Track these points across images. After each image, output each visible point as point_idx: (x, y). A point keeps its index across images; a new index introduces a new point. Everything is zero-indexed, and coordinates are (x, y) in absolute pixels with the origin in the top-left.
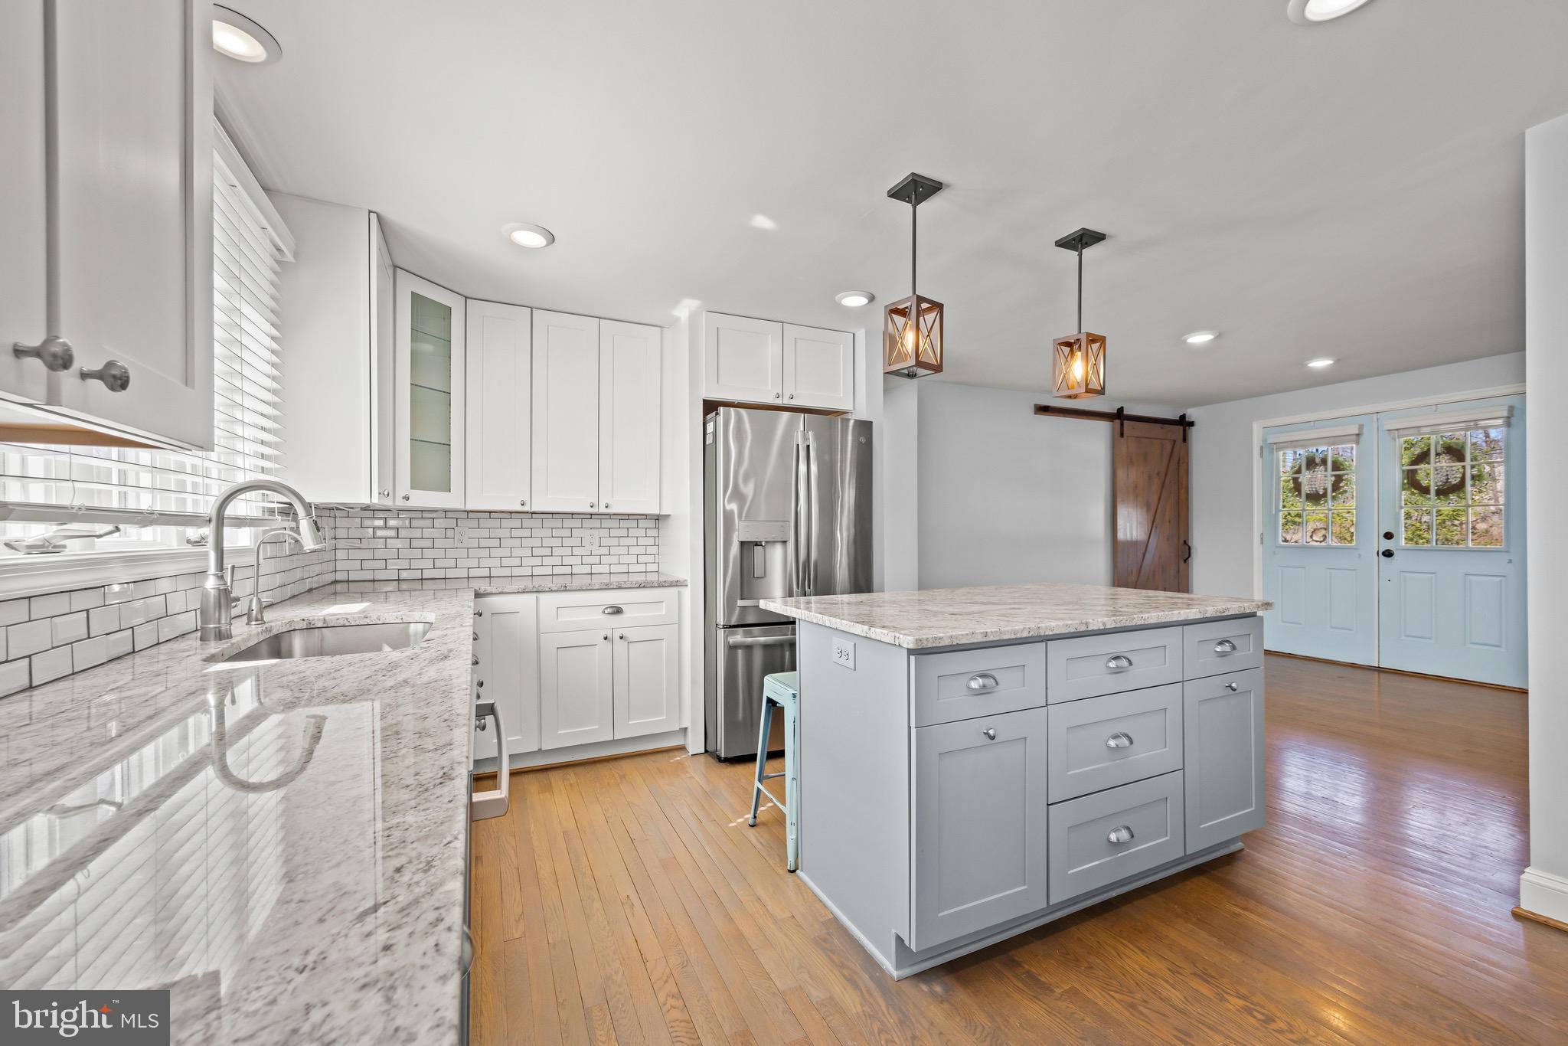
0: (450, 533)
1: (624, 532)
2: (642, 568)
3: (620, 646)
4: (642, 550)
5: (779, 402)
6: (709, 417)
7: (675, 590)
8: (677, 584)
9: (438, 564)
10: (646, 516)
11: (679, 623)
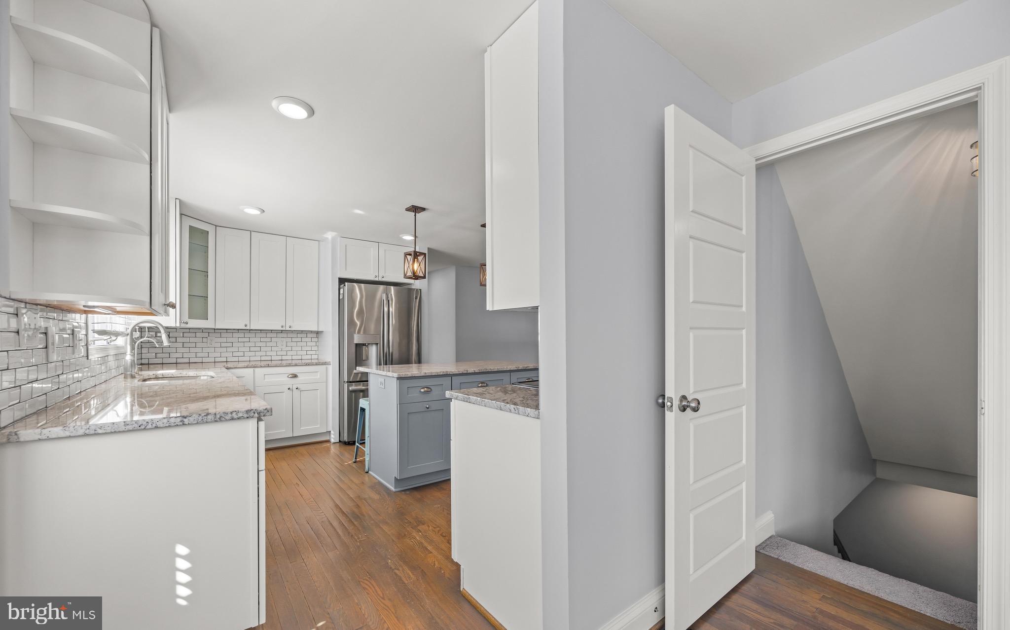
0: (205, 340)
1: (299, 340)
2: (309, 357)
3: (296, 392)
4: (309, 348)
5: (377, 279)
6: (341, 286)
7: (324, 366)
8: (325, 364)
9: (198, 355)
10: (311, 332)
11: (327, 382)
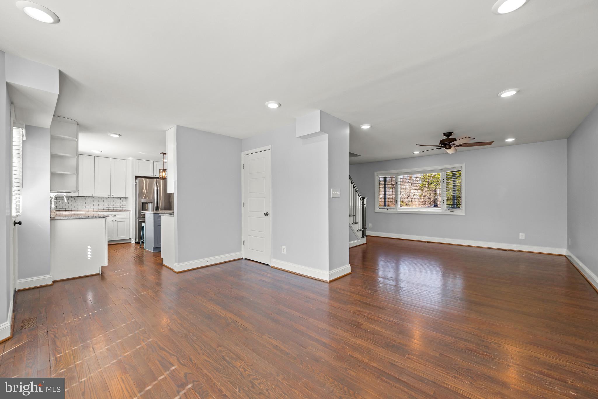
0: (73, 201)
1: (117, 201)
2: (122, 208)
3: (115, 222)
4: (122, 204)
5: (152, 176)
6: (136, 179)
7: (129, 212)
8: (129, 211)
9: (70, 207)
10: (123, 198)
11: (129, 218)
